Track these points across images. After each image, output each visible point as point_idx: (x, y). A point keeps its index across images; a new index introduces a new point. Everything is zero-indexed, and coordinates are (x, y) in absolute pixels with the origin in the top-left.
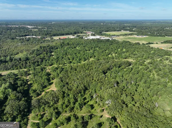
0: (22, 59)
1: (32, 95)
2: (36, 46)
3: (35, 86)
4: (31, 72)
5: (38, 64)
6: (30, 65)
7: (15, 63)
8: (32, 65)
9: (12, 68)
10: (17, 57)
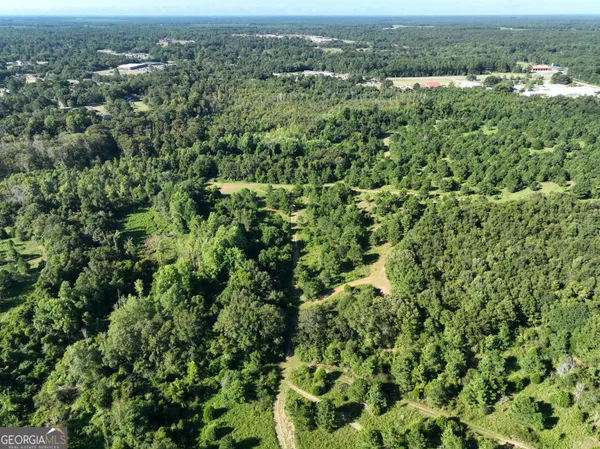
0: (282, 149)
1: (299, 285)
2: (332, 109)
3: (314, 257)
4: (305, 200)
5: (333, 173)
6: (305, 175)
7: (262, 160)
8: (312, 177)
9: (251, 174)
10: (269, 139)
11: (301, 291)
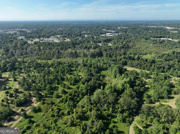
0: (148, 60)
1: (145, 99)
2: (169, 51)
3: (151, 92)
4: (152, 76)
5: (164, 70)
6: (154, 69)
7: (141, 63)
8: (156, 70)
9: (137, 66)
10: (145, 57)
11: (144, 101)
